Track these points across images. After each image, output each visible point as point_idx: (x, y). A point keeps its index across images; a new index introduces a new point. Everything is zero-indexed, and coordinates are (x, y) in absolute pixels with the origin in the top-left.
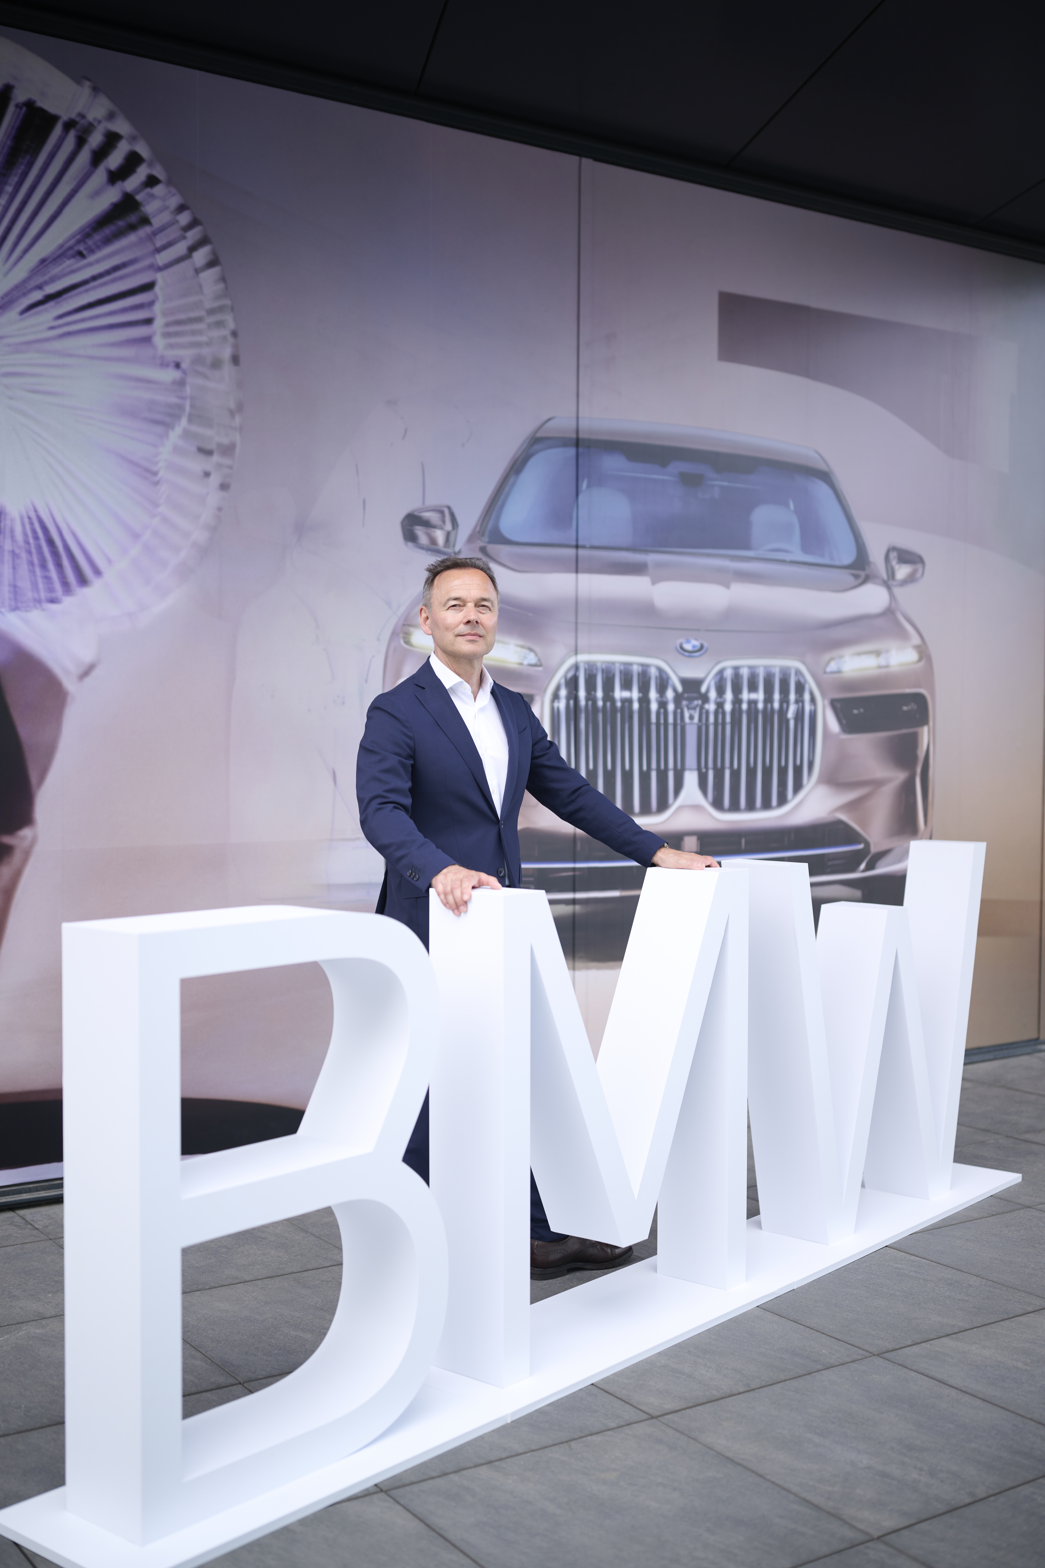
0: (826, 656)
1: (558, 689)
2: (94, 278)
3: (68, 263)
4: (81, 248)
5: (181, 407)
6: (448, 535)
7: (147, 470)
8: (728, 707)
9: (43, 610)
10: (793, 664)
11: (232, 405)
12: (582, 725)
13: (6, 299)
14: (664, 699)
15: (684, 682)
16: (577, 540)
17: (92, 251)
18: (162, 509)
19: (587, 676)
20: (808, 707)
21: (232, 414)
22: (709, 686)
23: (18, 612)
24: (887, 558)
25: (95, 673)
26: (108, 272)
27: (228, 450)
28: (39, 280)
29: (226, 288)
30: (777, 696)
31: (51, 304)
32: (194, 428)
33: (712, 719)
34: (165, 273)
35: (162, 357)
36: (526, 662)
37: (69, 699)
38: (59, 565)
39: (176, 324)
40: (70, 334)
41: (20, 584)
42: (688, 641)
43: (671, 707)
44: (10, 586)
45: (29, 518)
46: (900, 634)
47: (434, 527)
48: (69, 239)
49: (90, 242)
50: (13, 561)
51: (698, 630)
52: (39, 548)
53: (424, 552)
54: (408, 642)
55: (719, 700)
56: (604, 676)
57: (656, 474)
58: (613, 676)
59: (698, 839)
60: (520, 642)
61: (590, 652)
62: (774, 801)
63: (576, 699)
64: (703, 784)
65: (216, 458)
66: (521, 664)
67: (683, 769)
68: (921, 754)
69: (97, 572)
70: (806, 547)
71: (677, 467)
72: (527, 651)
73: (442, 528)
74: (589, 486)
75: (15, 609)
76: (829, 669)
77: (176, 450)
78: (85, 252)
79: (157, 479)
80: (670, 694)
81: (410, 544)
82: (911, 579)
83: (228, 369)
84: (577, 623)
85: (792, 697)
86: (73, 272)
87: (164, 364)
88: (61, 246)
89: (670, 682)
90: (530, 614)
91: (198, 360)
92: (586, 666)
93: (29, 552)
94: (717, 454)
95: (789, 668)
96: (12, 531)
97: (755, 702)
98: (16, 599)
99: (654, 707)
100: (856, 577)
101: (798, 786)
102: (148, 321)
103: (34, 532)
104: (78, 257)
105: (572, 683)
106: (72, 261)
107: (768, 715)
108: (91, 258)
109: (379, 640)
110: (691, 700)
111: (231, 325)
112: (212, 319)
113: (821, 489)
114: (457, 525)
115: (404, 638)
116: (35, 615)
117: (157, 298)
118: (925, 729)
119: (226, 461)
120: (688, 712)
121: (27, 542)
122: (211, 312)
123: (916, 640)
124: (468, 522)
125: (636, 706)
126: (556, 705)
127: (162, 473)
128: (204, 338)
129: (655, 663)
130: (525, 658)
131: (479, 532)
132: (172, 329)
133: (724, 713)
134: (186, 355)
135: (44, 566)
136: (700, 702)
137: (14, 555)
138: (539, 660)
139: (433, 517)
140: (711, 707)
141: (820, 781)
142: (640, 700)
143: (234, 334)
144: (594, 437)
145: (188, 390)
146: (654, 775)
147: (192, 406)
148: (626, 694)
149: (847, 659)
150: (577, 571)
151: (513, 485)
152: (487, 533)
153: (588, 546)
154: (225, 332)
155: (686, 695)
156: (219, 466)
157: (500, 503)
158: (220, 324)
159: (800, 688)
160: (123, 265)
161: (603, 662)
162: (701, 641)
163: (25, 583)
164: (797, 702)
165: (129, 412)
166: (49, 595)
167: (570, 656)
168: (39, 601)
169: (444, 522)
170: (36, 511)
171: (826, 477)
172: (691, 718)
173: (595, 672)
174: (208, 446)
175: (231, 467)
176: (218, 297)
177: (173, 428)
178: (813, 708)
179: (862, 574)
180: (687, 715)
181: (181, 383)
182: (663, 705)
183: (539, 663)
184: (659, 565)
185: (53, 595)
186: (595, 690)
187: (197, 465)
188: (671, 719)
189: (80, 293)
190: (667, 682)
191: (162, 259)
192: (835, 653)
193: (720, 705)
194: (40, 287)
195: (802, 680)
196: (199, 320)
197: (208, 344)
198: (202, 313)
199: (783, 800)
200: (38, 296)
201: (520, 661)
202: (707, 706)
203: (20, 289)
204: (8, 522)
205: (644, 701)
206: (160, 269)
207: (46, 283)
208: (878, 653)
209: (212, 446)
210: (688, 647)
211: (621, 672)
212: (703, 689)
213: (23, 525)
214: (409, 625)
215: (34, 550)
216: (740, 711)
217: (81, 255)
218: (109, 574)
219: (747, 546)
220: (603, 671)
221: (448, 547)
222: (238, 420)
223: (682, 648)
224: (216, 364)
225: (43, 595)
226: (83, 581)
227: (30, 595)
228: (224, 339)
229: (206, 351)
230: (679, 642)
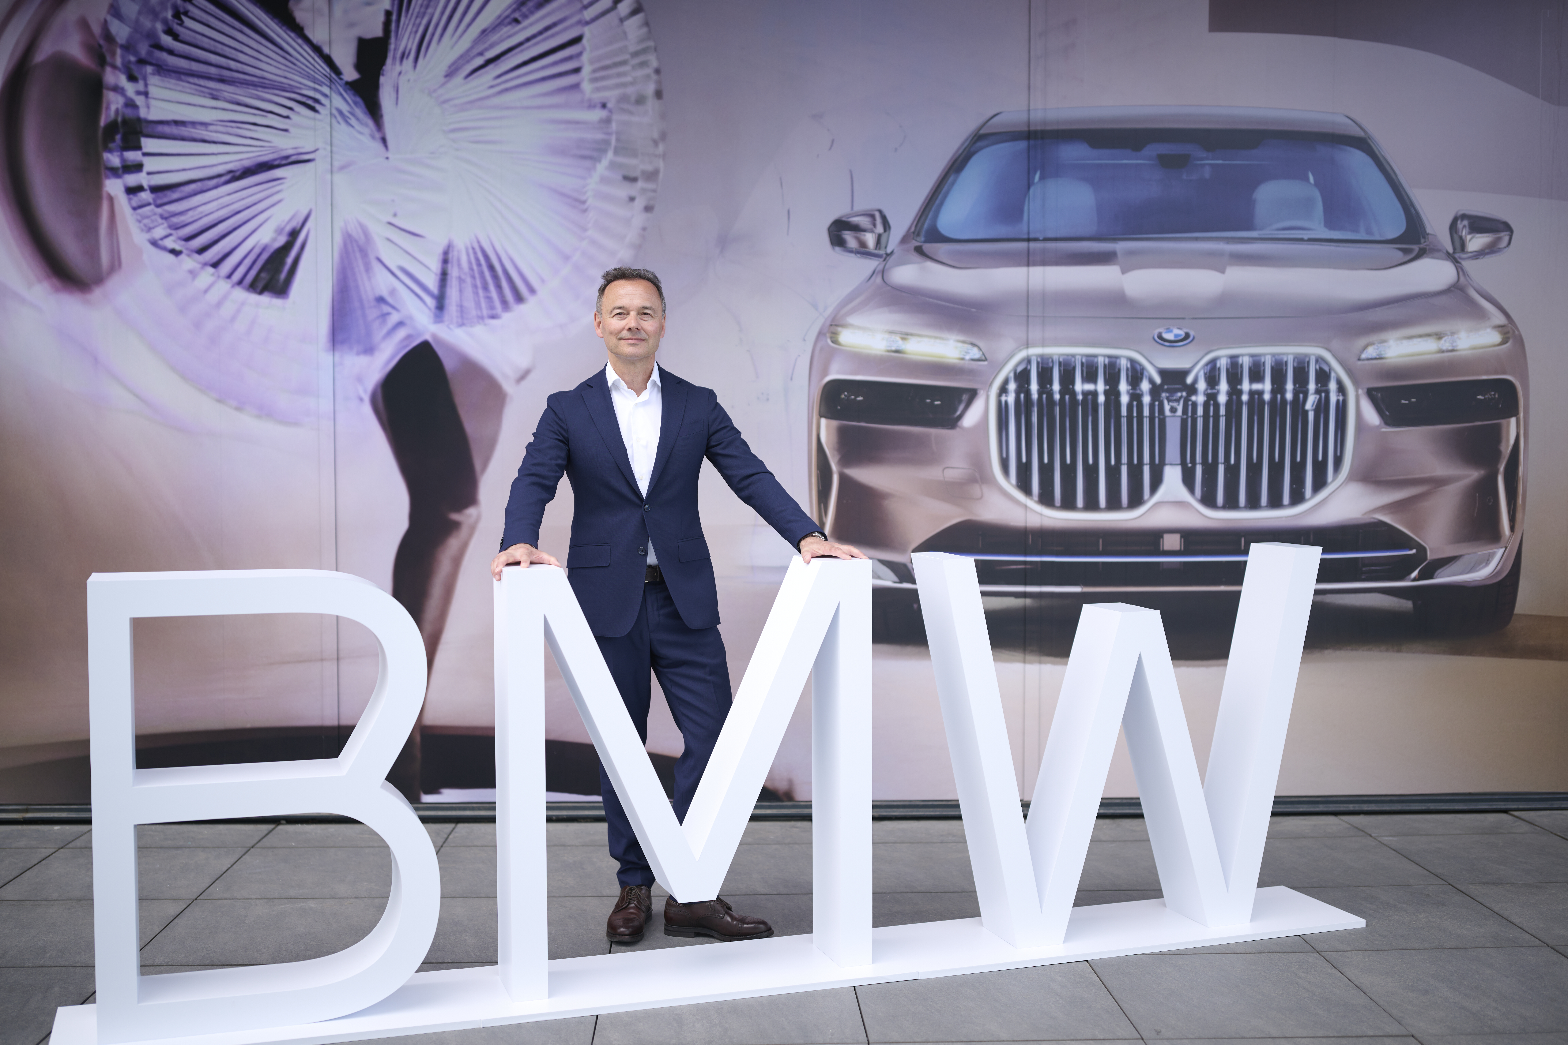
0: (1362, 341)
1: (1006, 382)
2: (528, 40)
3: (505, 30)
4: (517, 15)
5: (607, 142)
6: (879, 237)
7: (576, 200)
8: (1222, 399)
9: (485, 325)
10: (1312, 351)
11: (656, 135)
12: (1035, 419)
13: (453, 68)
14: (1138, 392)
15: (1163, 373)
16: (1029, 233)
17: (526, 17)
18: (590, 233)
19: (1040, 370)
20: (1333, 398)
21: (656, 143)
22: (1197, 377)
23: (464, 328)
24: (1453, 227)
25: (531, 377)
26: (540, 33)
27: (652, 176)
28: (480, 48)
29: (650, 31)
30: (1290, 386)
31: (491, 66)
32: (620, 160)
33: (1200, 411)
34: (592, 26)
35: (590, 100)
36: (968, 357)
37: (508, 400)
38: (499, 287)
39: (603, 70)
40: (506, 90)
41: (465, 304)
42: (1169, 330)
43: (1146, 399)
44: (457, 306)
45: (473, 249)
46: (1475, 313)
47: (864, 230)
48: (506, 9)
49: (524, 9)
50: (460, 285)
51: (1183, 318)
52: (482, 273)
53: (853, 255)
54: (835, 342)
55: (1209, 391)
56: (1062, 368)
57: (1128, 159)
58: (1074, 368)
59: (1181, 537)
60: (961, 338)
61: (1043, 345)
62: (1286, 500)
63: (1028, 393)
64: (1188, 480)
65: (640, 184)
66: (963, 359)
67: (1162, 463)
68: (1506, 449)
69: (532, 291)
70: (1330, 223)
71: (1153, 150)
72: (970, 347)
73: (872, 231)
74: (1042, 178)
75: (461, 325)
76: (1363, 356)
77: (603, 180)
78: (520, 19)
79: (585, 206)
80: (1145, 386)
81: (837, 249)
82: (1490, 250)
83: (652, 104)
84: (1028, 316)
85: (1312, 386)
86: (510, 36)
87: (591, 106)
88: (500, 16)
89: (1145, 373)
90: (973, 310)
91: (623, 99)
92: (1039, 360)
93: (473, 277)
94: (1208, 132)
95: (1307, 355)
96: (459, 260)
97: (1260, 393)
98: (462, 317)
99: (1125, 399)
100: (1406, 251)
101: (1320, 483)
102: (577, 70)
103: (477, 260)
104: (514, 24)
105: (1022, 377)
106: (509, 27)
107: (1277, 407)
108: (525, 23)
109: (804, 340)
110: (1172, 392)
111: (655, 64)
112: (636, 61)
113: (1356, 158)
114: (890, 228)
115: (831, 338)
116: (479, 330)
117: (584, 49)
118: (1513, 420)
119: (650, 186)
120: (1169, 404)
121: (471, 269)
122: (636, 54)
123: (1500, 319)
124: (901, 223)
125: (1101, 399)
126: (1003, 398)
127: (589, 202)
128: (628, 79)
129: (1125, 355)
130: (967, 353)
131: (914, 233)
132: (598, 75)
133: (1217, 406)
134: (611, 96)
135: (485, 288)
136: (1184, 394)
137: (461, 280)
138: (983, 354)
139: (863, 221)
140: (1200, 399)
141: (1352, 478)
142: (1106, 393)
143: (657, 71)
144: (1049, 128)
145: (614, 126)
146: (1124, 470)
147: (618, 140)
148: (1089, 387)
149: (1392, 343)
150: (1028, 265)
151: (953, 184)
152: (923, 233)
153: (1041, 238)
154: (649, 71)
155: (1166, 387)
156: (644, 191)
157: (938, 202)
158: (644, 64)
159: (1323, 377)
160: (554, 25)
161: (1060, 355)
162: (1186, 330)
163: (469, 304)
164: (1318, 392)
165: (560, 151)
166: (490, 312)
167: (1021, 350)
168: (481, 318)
169: (874, 225)
170: (479, 242)
171: (1363, 144)
172: (1173, 410)
173: (1051, 365)
174: (632, 174)
175: (654, 191)
176: (641, 41)
177: (600, 161)
178: (1341, 398)
179: (1416, 248)
180: (1167, 407)
181: (608, 121)
182: (1136, 397)
183: (983, 358)
184: (1131, 253)
185: (494, 312)
186: (1051, 383)
187: (623, 191)
188: (1146, 412)
189: (516, 54)
190: (1142, 374)
191: (589, 14)
192: (1373, 338)
193: (1211, 398)
194: (481, 54)
195: (1326, 369)
196: (624, 63)
197: (632, 83)
198: (627, 57)
199: (1297, 498)
200: (480, 61)
201: (961, 356)
202: (1193, 398)
203: (465, 58)
204: (455, 253)
205: (1113, 393)
206: (587, 23)
207: (487, 49)
208: (1439, 336)
209: (637, 173)
210: (1169, 336)
211: (1082, 364)
212: (1189, 380)
213: (468, 255)
214: (837, 325)
215: (477, 275)
216: (1240, 403)
217: (516, 21)
218: (543, 292)
219: (1250, 227)
220: (1060, 363)
221: (880, 249)
222: (661, 148)
223: (1160, 337)
224: (640, 100)
225: (485, 312)
226: (519, 298)
227: (474, 312)
228: (648, 77)
229: (631, 91)
230: (1156, 332)
